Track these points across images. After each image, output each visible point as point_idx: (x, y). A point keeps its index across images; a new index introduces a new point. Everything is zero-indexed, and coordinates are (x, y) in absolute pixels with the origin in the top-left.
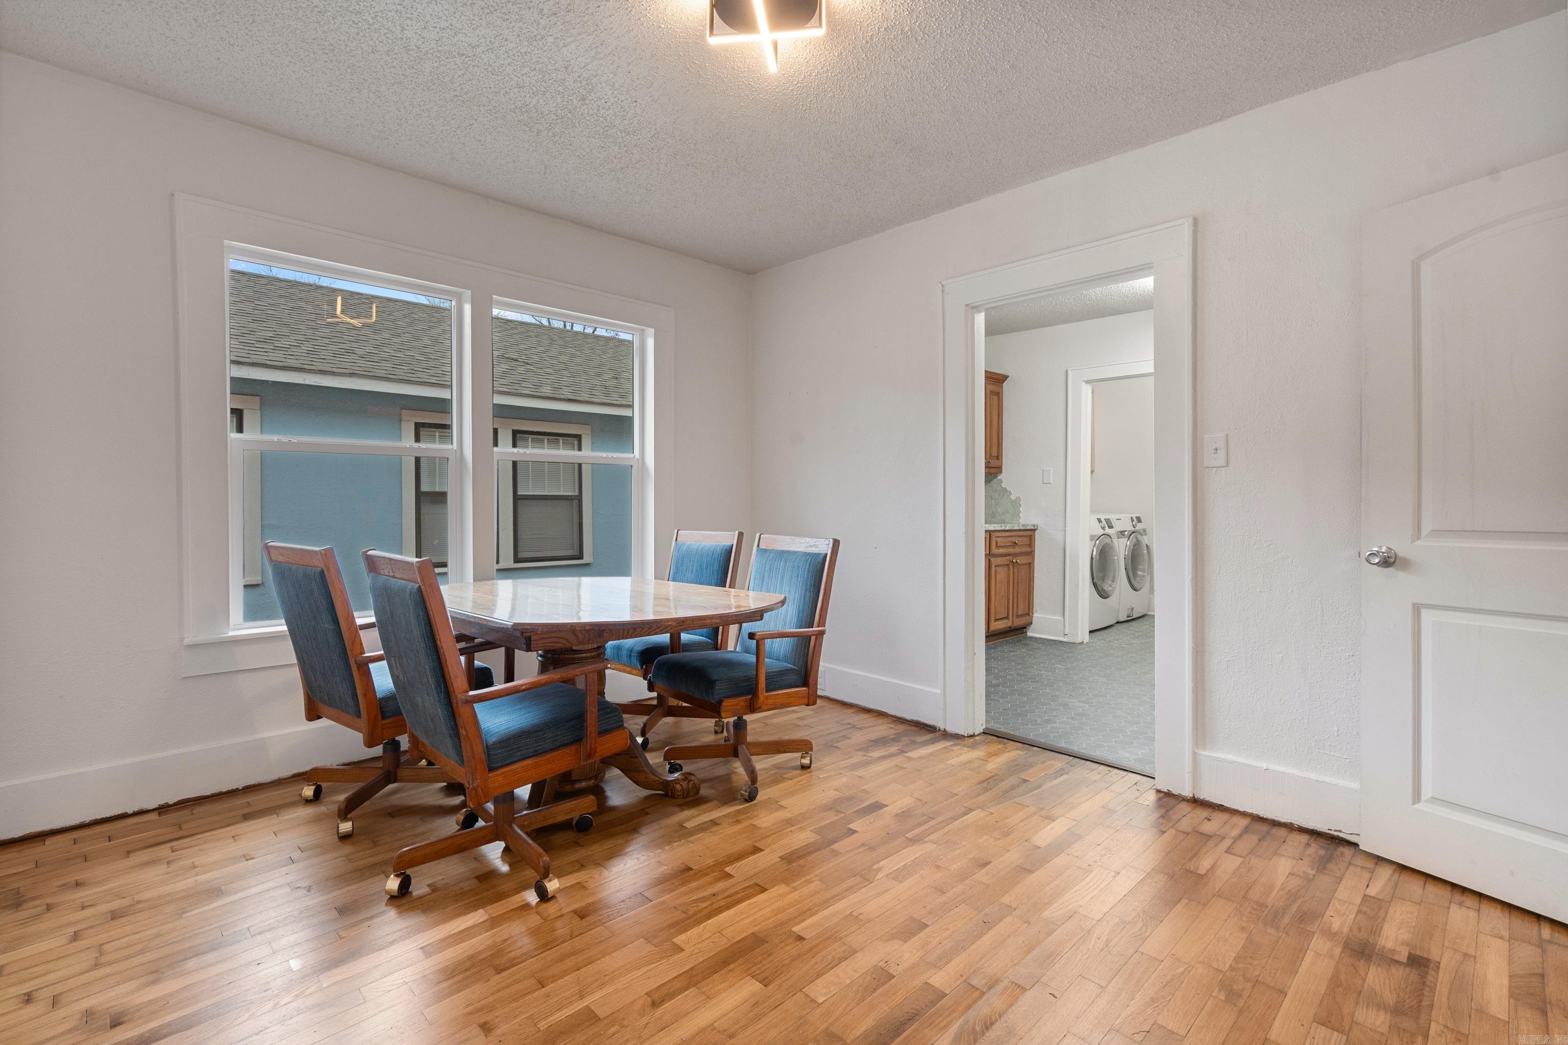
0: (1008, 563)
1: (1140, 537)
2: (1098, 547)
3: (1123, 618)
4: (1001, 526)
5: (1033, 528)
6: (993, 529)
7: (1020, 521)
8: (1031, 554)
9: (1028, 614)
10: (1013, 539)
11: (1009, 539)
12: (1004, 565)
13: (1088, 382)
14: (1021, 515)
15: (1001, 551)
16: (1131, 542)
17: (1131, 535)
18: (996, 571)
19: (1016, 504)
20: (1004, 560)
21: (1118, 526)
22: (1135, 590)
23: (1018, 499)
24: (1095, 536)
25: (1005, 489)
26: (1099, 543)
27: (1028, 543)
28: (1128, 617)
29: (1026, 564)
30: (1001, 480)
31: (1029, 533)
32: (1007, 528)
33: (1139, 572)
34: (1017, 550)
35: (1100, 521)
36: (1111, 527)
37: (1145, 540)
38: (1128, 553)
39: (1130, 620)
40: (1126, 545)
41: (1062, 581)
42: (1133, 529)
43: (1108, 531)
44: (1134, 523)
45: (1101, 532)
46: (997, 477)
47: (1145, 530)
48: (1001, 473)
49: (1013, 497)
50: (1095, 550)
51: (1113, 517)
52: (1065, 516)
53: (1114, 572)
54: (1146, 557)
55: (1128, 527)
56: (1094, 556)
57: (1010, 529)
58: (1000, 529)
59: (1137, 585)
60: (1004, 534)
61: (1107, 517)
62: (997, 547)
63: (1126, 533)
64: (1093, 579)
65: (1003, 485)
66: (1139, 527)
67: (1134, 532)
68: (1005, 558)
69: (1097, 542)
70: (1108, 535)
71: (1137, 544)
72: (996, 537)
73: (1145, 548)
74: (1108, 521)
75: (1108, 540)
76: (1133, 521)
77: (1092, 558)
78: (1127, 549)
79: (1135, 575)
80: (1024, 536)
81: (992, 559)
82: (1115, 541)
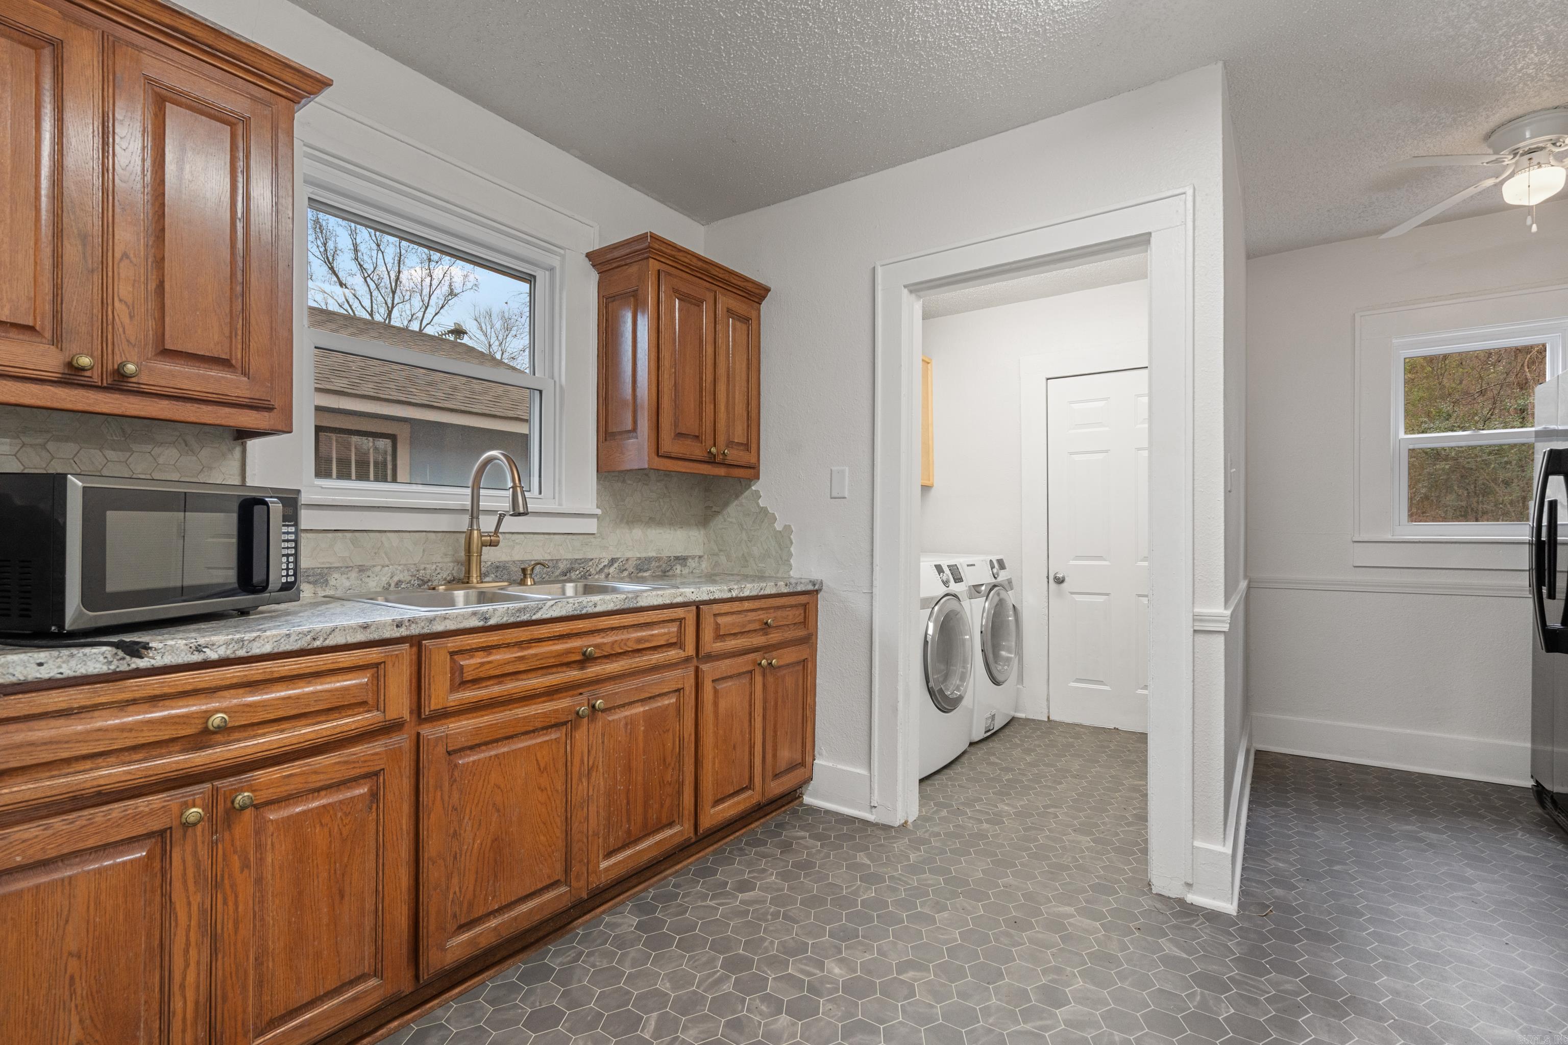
0: (750, 668)
1: (1003, 594)
2: (937, 616)
3: (979, 734)
4: (730, 590)
5: (810, 587)
6: (705, 597)
7: (792, 573)
8: (808, 640)
9: (803, 764)
10: (762, 615)
11: (752, 616)
12: (739, 675)
13: (916, 289)
14: (792, 561)
15: (732, 644)
16: (990, 604)
17: (991, 590)
18: (716, 691)
19: (783, 540)
20: (741, 664)
21: (971, 577)
22: (996, 683)
23: (787, 528)
24: (932, 598)
25: (764, 511)
26: (940, 610)
27: (801, 619)
28: (986, 732)
29: (798, 663)
30: (757, 492)
31: (803, 599)
32: (747, 593)
33: (1003, 653)
34: (775, 637)
35: (939, 569)
36: (958, 580)
37: (1011, 597)
38: (987, 622)
39: (992, 736)
40: (984, 607)
41: (867, 696)
42: (993, 580)
43: (954, 587)
44: (995, 571)
45: (943, 590)
46: (750, 486)
47: (1010, 582)
48: (758, 478)
49: (778, 526)
50: (931, 625)
51: (961, 561)
52: (872, 564)
53: (965, 661)
54: (1013, 626)
55: (986, 578)
56: (929, 638)
57: (754, 593)
58: (727, 595)
59: (1000, 678)
60: (736, 606)
61: (952, 562)
62: (719, 637)
63: (983, 588)
64: (927, 682)
65: (762, 502)
66: (1003, 576)
67: (995, 586)
68: (740, 660)
69: (936, 608)
70: (955, 596)
71: (1000, 605)
72: (715, 615)
73: (1011, 613)
74: (954, 569)
75: (953, 604)
76: (992, 567)
77: (926, 642)
78: (985, 615)
79: (996, 656)
80: (792, 606)
81: (704, 667)
82: (966, 603)
